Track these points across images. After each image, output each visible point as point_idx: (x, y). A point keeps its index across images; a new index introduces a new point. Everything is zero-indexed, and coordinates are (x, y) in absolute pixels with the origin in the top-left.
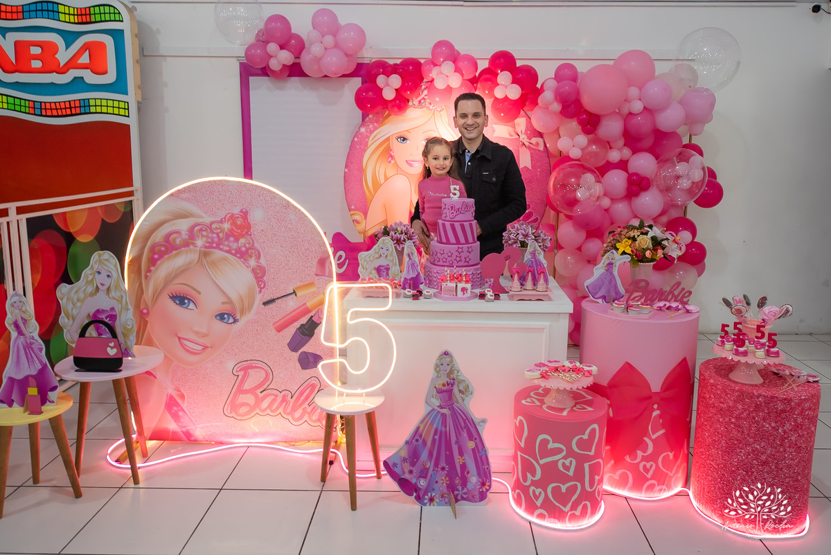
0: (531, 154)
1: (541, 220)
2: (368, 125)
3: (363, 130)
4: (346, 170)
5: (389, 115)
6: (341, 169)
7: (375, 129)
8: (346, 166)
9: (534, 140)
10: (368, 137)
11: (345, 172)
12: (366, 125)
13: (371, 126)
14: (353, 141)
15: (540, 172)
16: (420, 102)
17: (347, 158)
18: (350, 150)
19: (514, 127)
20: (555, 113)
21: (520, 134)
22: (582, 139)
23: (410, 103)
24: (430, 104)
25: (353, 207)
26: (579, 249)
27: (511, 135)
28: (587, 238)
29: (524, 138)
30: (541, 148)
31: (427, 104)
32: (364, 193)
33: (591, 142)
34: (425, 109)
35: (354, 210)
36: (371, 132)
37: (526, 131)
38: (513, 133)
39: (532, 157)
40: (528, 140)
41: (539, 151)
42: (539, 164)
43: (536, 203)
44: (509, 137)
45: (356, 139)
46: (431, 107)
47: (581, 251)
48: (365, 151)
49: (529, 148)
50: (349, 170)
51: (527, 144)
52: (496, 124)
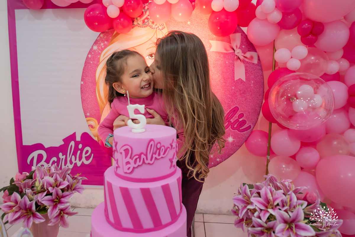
0: (246, 67)
1: (253, 128)
2: (100, 44)
3: (95, 48)
4: (82, 83)
5: (117, 34)
6: (78, 82)
7: (106, 46)
8: (82, 79)
9: (248, 54)
10: (100, 54)
11: (81, 85)
12: (97, 43)
13: (102, 44)
14: (87, 57)
15: (254, 84)
16: (144, 22)
17: (83, 72)
18: (85, 66)
19: (230, 42)
20: (273, 24)
21: (235, 48)
22: (302, 50)
23: (135, 23)
24: (153, 23)
25: (88, 114)
26: (294, 157)
27: (226, 50)
28: (301, 147)
29: (239, 52)
30: (255, 61)
31: (150, 23)
32: (97, 102)
33: (310, 53)
34: (148, 27)
35: (89, 117)
36: (103, 49)
37: (241, 45)
38: (229, 48)
39: (246, 70)
40: (243, 54)
41: (254, 64)
42: (252, 76)
43: (249, 112)
44: (225, 52)
45: (90, 56)
46: (154, 26)
47: (295, 159)
48: (97, 66)
49: (243, 61)
50: (85, 83)
51: (242, 58)
52: (213, 39)
